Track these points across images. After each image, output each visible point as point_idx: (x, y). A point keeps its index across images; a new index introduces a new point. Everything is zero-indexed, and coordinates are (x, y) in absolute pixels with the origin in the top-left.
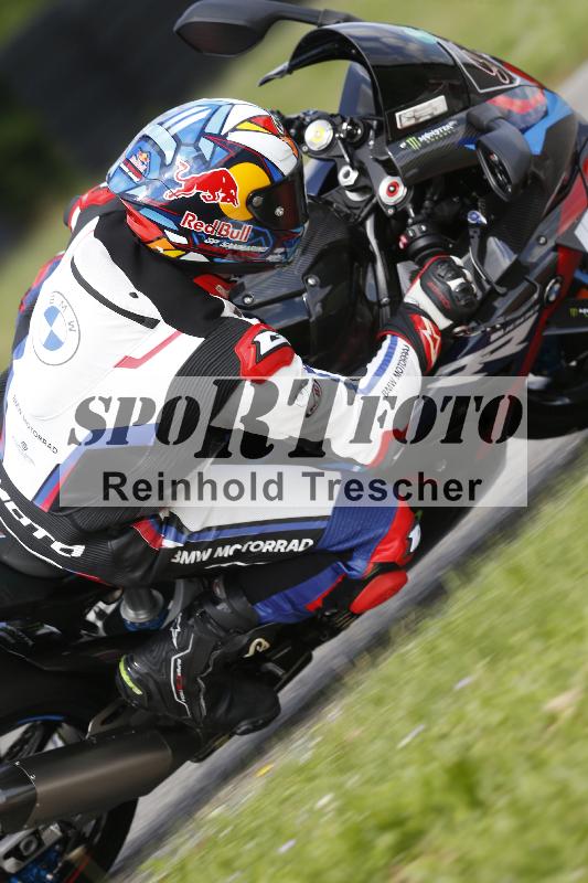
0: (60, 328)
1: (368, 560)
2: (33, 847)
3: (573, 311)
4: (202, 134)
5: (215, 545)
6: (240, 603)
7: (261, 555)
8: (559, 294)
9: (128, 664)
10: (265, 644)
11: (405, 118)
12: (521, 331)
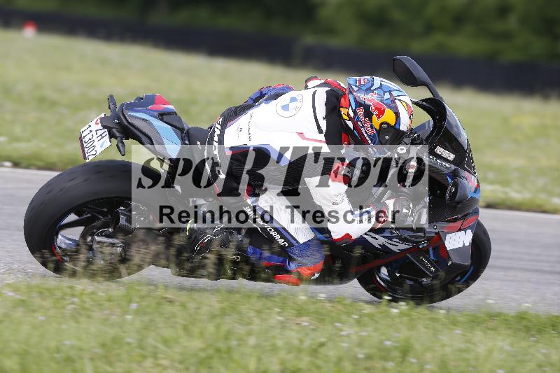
1: (297, 267)
3: (422, 256)
4: (390, 92)
6: (246, 241)
7: (268, 234)
8: (423, 247)
10: (239, 259)
11: (439, 150)
12: (403, 246)
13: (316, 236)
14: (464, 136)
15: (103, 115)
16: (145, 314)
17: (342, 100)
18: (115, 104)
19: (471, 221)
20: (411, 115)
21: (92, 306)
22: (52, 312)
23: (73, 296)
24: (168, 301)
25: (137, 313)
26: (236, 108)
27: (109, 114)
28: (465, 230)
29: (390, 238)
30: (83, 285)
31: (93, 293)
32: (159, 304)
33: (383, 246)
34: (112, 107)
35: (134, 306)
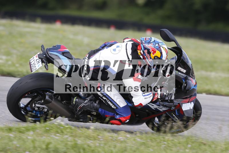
0: (117, 49)
1: (119, 117)
2: (41, 109)
3: (172, 113)
4: (158, 43)
5: (104, 96)
6: (98, 106)
7: (107, 103)
8: (173, 109)
9: (76, 98)
10: (95, 114)
11: (179, 68)
12: (164, 109)
13: (127, 104)
14: (190, 63)
15: (39, 53)
16: (194, 149)
17: (138, 47)
18: (44, 49)
19: (193, 98)
20: (167, 53)
21: (172, 145)
22: (156, 148)
23: (164, 141)
24: (204, 144)
25: (191, 149)
26: (94, 50)
27: (41, 52)
28: (191, 102)
29: (159, 105)
30: (168, 137)
31: (172, 140)
32: (200, 145)
33: (156, 109)
34: (43, 50)
35: (189, 146)
